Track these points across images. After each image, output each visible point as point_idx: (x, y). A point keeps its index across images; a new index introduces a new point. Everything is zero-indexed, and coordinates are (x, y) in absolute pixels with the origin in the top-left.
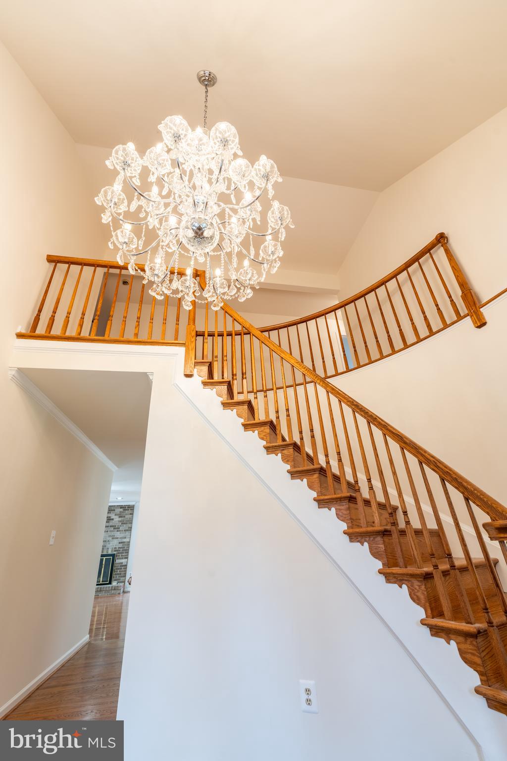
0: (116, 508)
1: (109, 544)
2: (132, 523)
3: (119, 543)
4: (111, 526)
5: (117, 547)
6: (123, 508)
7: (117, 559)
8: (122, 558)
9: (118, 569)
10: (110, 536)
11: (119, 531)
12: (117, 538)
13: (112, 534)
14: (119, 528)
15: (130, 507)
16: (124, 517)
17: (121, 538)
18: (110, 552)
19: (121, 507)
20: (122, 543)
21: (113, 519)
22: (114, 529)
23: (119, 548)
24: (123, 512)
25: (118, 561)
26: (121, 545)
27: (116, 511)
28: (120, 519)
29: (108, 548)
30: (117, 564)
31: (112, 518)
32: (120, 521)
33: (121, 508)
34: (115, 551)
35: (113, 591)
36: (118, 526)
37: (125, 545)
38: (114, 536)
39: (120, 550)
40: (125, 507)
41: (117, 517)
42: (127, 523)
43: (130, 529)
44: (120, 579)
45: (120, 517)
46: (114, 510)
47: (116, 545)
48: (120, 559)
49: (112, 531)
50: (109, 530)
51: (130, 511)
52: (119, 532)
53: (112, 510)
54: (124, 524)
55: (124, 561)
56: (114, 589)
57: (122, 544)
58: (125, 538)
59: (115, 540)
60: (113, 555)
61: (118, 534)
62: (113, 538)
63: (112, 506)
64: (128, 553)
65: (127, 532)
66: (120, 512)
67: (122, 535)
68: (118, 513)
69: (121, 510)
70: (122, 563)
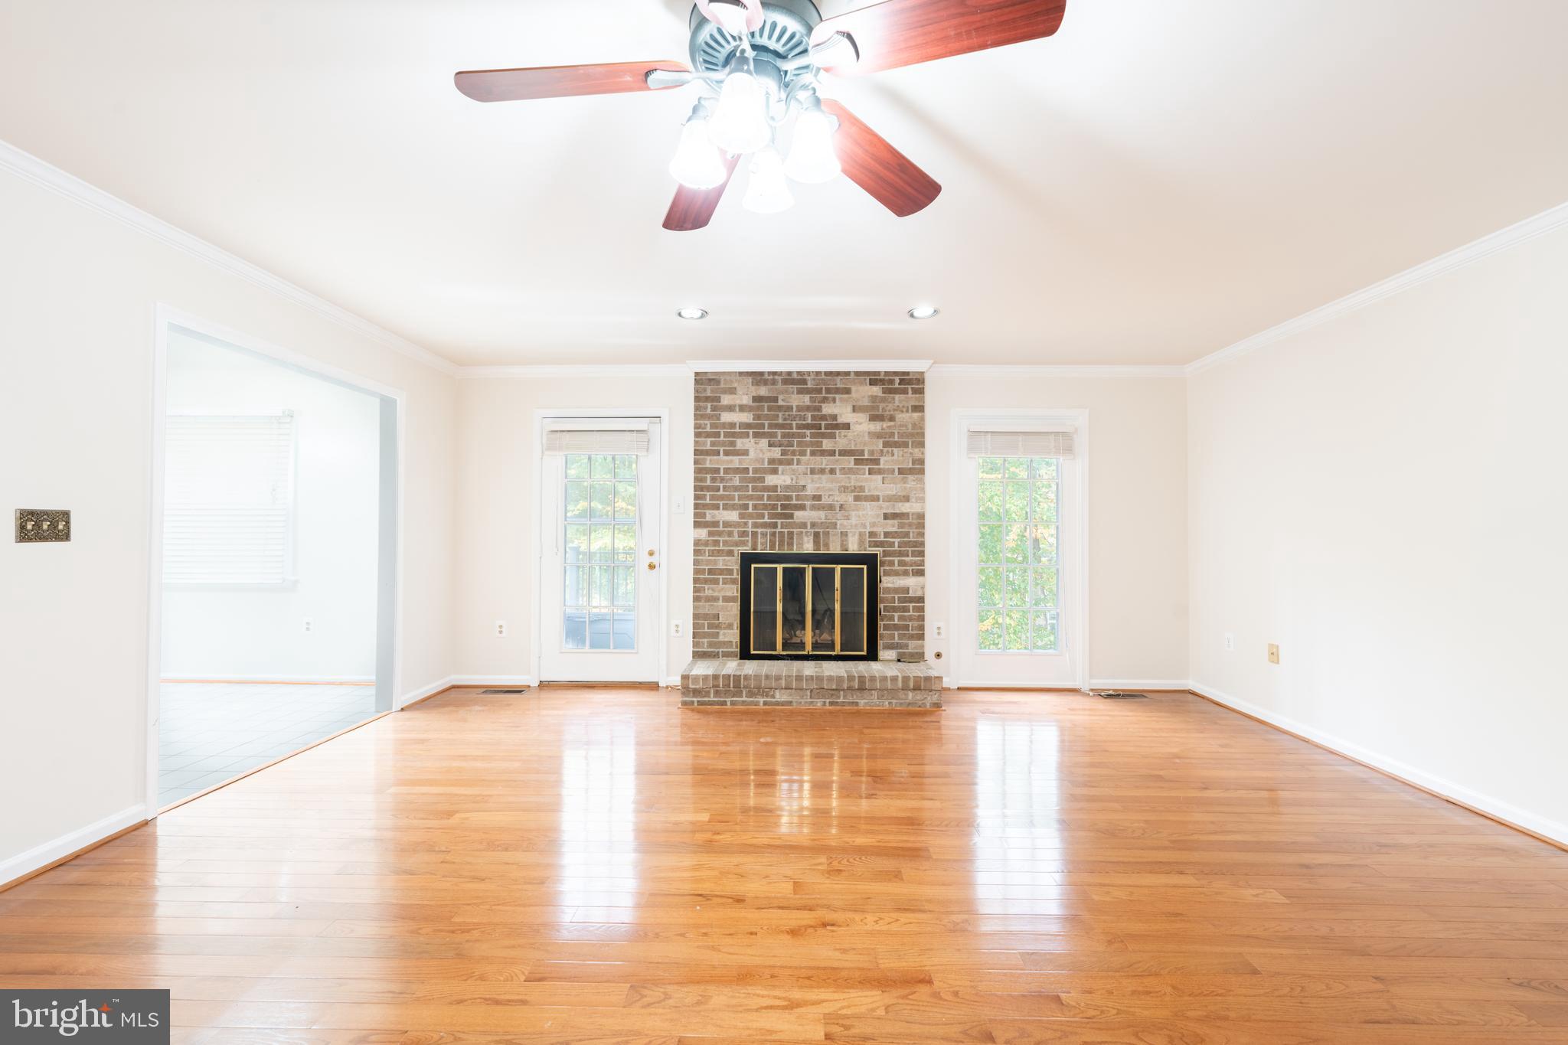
0: (854, 382)
1: (848, 518)
2: (922, 445)
3: (886, 517)
4: (844, 453)
5: (880, 530)
6: (882, 382)
7: (887, 574)
8: (906, 573)
9: (895, 609)
10: (844, 489)
11: (880, 472)
12: (876, 499)
13: (853, 480)
14: (876, 461)
15: (910, 382)
16: (892, 419)
17: (890, 499)
18: (853, 548)
19: (874, 378)
20: (895, 516)
21: (847, 426)
22: (857, 462)
23: (886, 534)
24: (883, 400)
25: (887, 582)
26: (892, 526)
27: (854, 395)
28: (876, 427)
29: (844, 534)
30: (888, 590)
31: (840, 420)
32: (878, 435)
33: (873, 383)
34: (876, 544)
35: (910, 695)
36: (872, 452)
37: (910, 525)
38: (862, 488)
39: (892, 544)
40: (891, 382)
41: (862, 417)
42: (905, 445)
43: (918, 468)
44: (907, 646)
45: (874, 418)
46: (848, 391)
47: (873, 525)
48: (896, 574)
49: (851, 471)
50: (838, 467)
51: (911, 399)
52: (879, 477)
53: (838, 391)
54: (896, 445)
55: (910, 582)
57: (896, 522)
58: (907, 499)
59: (867, 504)
60: (871, 561)
61: (874, 484)
62: (857, 499)
63: (838, 374)
64: (922, 554)
65: (910, 477)
66: (874, 398)
67: (892, 488)
68: (866, 402)
69: (876, 390)
70: (907, 590)
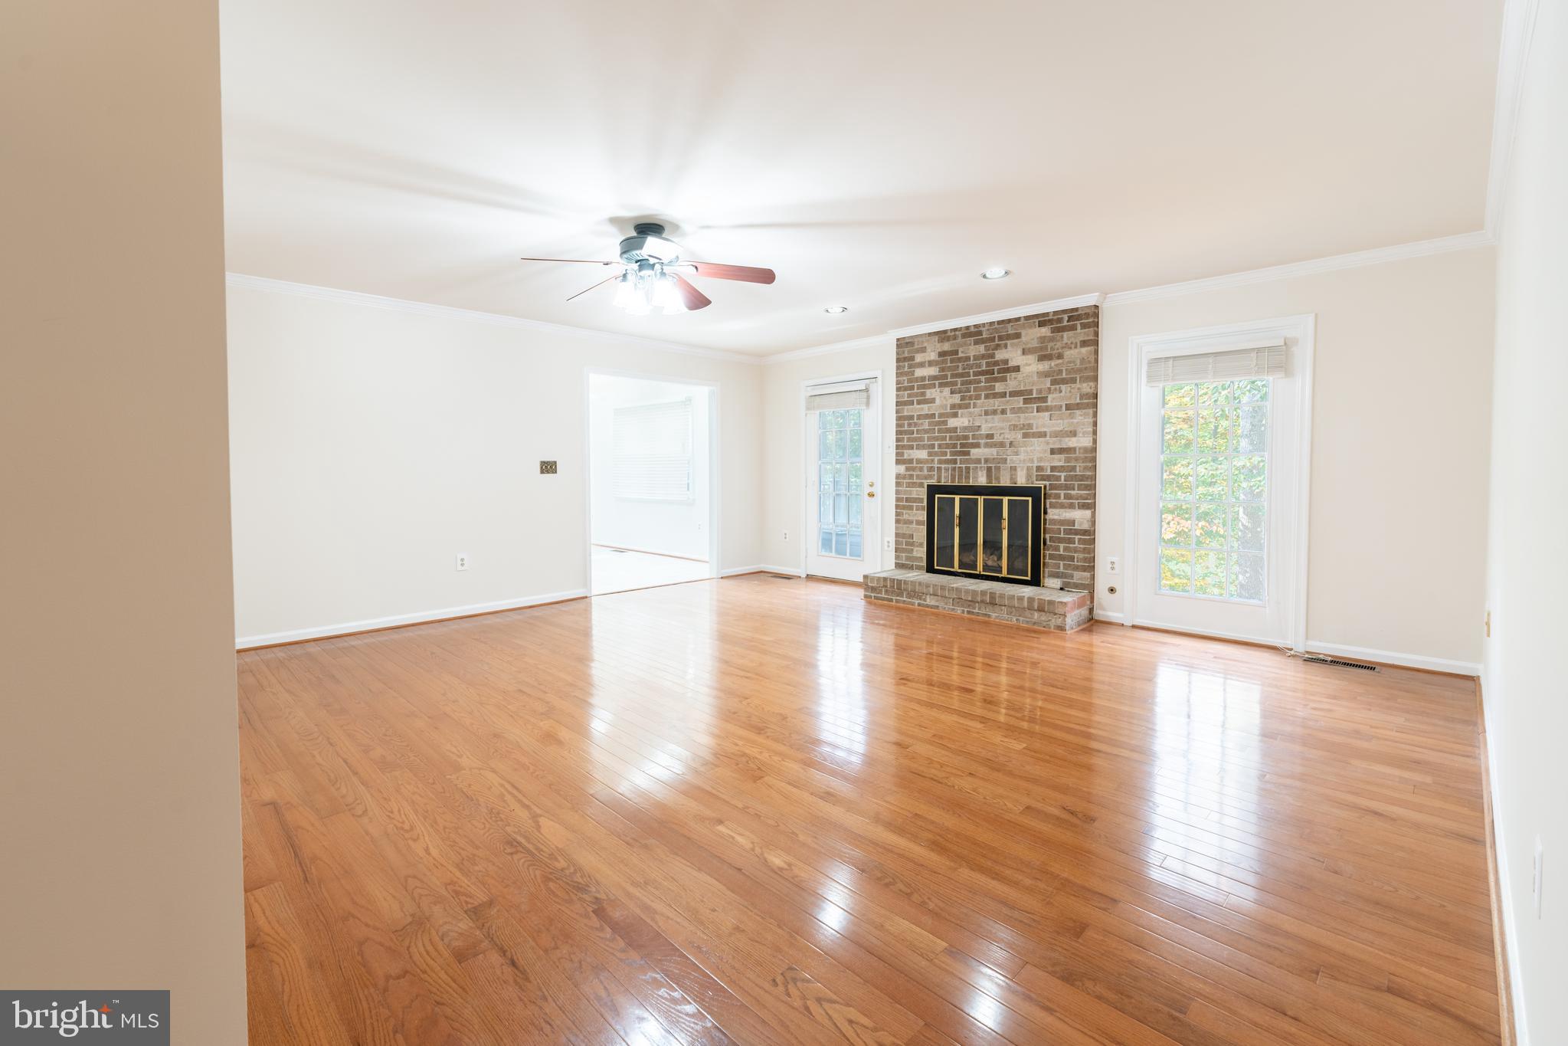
0: (1023, 327)
1: (1017, 454)
2: (1095, 379)
3: (1053, 452)
4: (1013, 394)
5: (1047, 465)
6: (1050, 322)
7: (1053, 506)
8: (1071, 506)
9: (1060, 540)
10: (1014, 428)
11: (1047, 409)
12: (1043, 435)
13: (1023, 419)
14: (1044, 399)
15: (1078, 318)
16: (1060, 356)
17: (1057, 434)
18: (1022, 481)
19: (1042, 320)
20: (1061, 451)
21: (1017, 369)
22: (1026, 401)
23: (1053, 469)
24: (1052, 339)
25: (1053, 514)
26: (1059, 461)
27: (1024, 339)
28: (1044, 366)
29: (1014, 469)
30: (1054, 522)
31: (1011, 364)
32: (1046, 374)
33: (1041, 324)
34: (1043, 478)
36: (1040, 391)
37: (1076, 459)
38: (1030, 426)
39: (1058, 478)
40: (1060, 320)
41: (1031, 359)
42: (1074, 381)
43: (1091, 401)
44: (1072, 577)
45: (1042, 358)
46: (1018, 336)
47: (1040, 459)
48: (1062, 506)
49: (1020, 410)
50: (1008, 407)
51: (1081, 334)
52: (1047, 414)
53: (1009, 337)
54: (1064, 381)
55: (1080, 516)
56: (1041, 610)
57: (1062, 456)
58: (1074, 434)
59: (1035, 440)
60: (1035, 493)
61: (1042, 421)
62: (1025, 435)
63: (1009, 321)
64: (1093, 487)
65: (1078, 412)
66: (1042, 339)
67: (1060, 425)
68: (1035, 344)
69: (1045, 331)
70: (1073, 522)
